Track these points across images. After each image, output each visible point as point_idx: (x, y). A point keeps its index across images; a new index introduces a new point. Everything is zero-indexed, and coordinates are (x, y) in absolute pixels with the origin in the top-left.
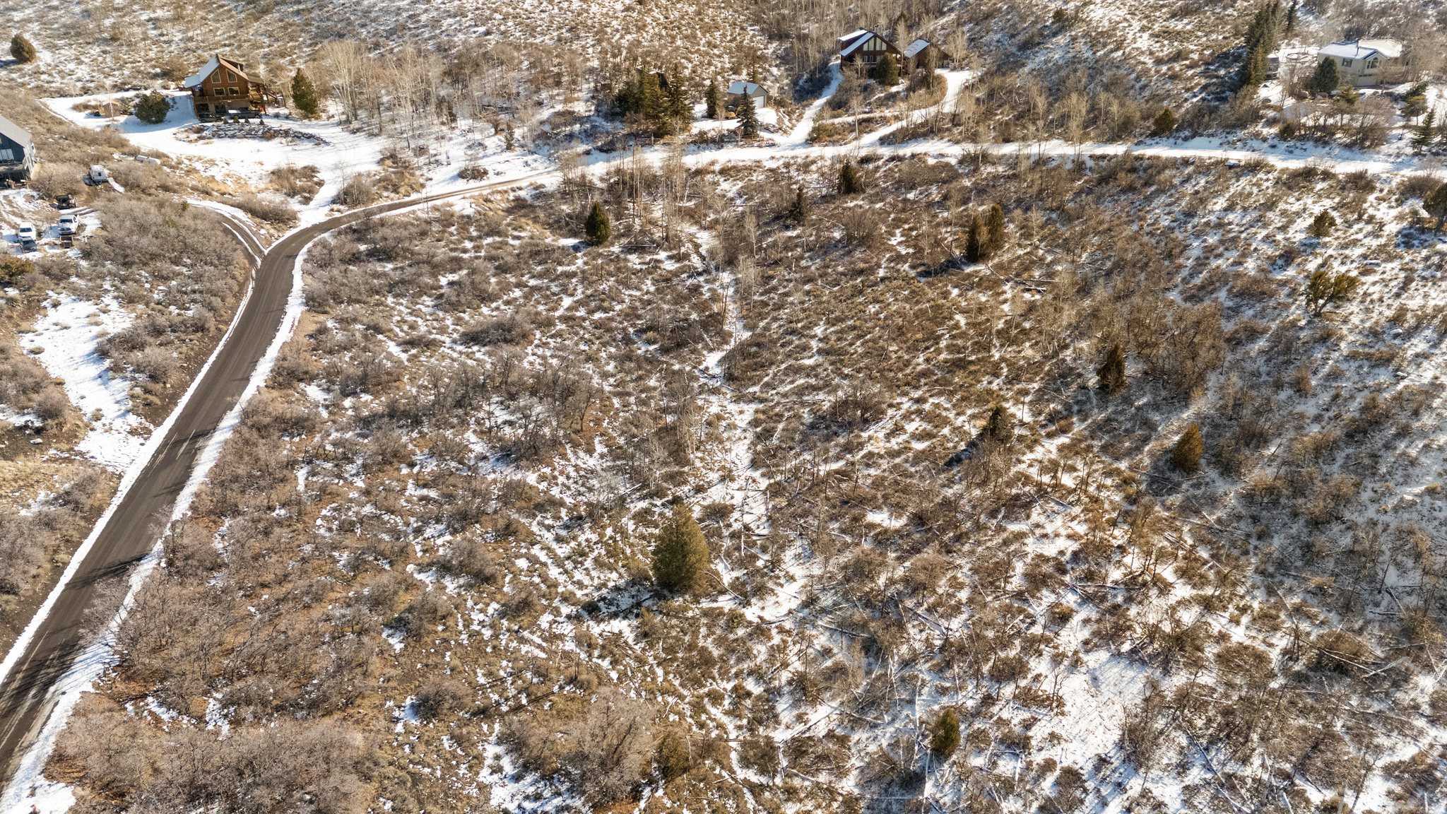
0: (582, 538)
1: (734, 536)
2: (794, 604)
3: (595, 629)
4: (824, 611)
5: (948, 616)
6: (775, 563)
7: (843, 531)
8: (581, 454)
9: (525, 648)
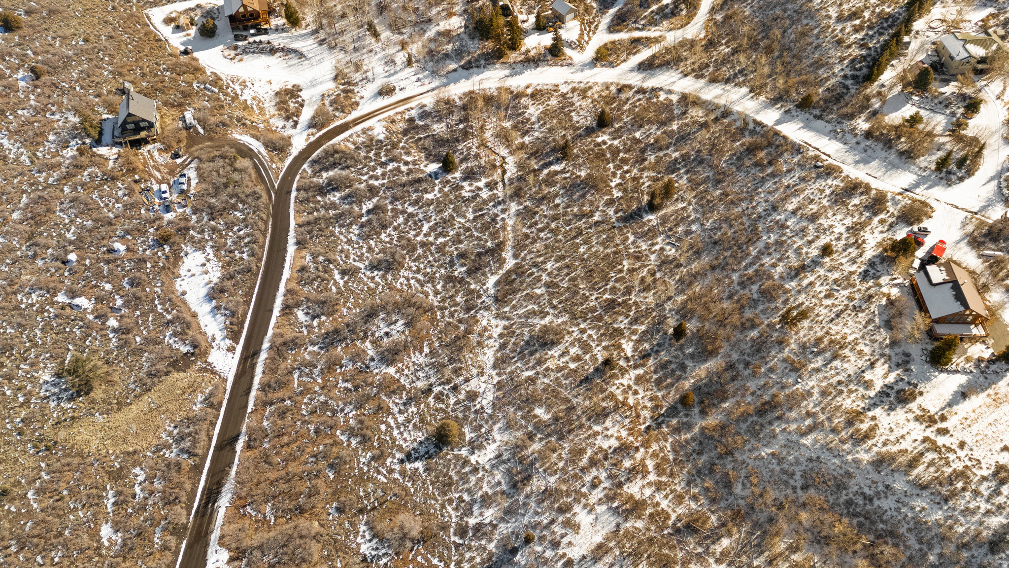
0: (410, 411)
1: (476, 412)
2: (492, 456)
3: (408, 466)
4: (504, 462)
5: (551, 475)
6: (489, 431)
7: (522, 418)
8: (417, 354)
9: (379, 477)
